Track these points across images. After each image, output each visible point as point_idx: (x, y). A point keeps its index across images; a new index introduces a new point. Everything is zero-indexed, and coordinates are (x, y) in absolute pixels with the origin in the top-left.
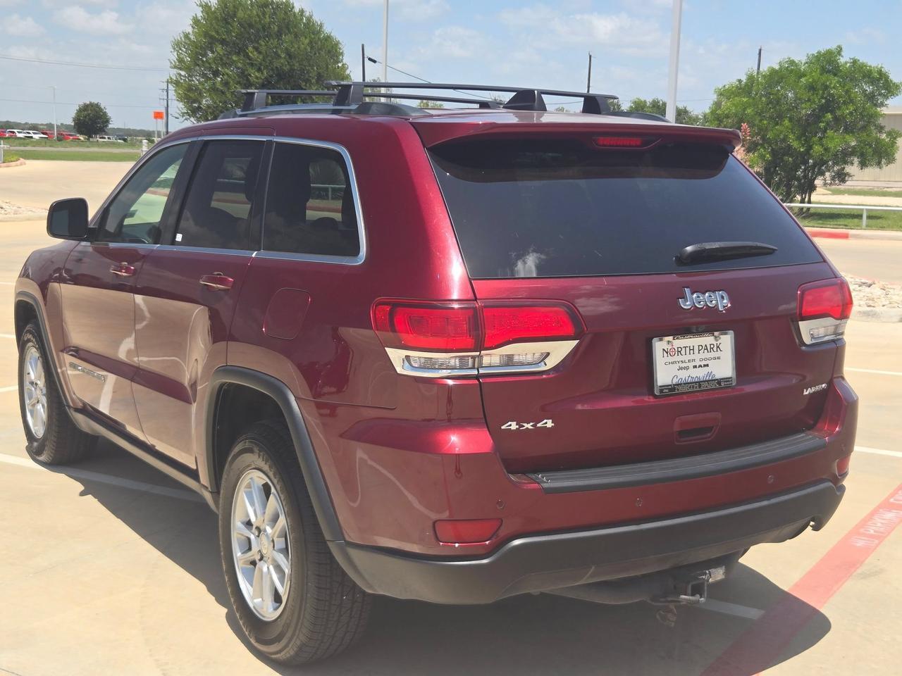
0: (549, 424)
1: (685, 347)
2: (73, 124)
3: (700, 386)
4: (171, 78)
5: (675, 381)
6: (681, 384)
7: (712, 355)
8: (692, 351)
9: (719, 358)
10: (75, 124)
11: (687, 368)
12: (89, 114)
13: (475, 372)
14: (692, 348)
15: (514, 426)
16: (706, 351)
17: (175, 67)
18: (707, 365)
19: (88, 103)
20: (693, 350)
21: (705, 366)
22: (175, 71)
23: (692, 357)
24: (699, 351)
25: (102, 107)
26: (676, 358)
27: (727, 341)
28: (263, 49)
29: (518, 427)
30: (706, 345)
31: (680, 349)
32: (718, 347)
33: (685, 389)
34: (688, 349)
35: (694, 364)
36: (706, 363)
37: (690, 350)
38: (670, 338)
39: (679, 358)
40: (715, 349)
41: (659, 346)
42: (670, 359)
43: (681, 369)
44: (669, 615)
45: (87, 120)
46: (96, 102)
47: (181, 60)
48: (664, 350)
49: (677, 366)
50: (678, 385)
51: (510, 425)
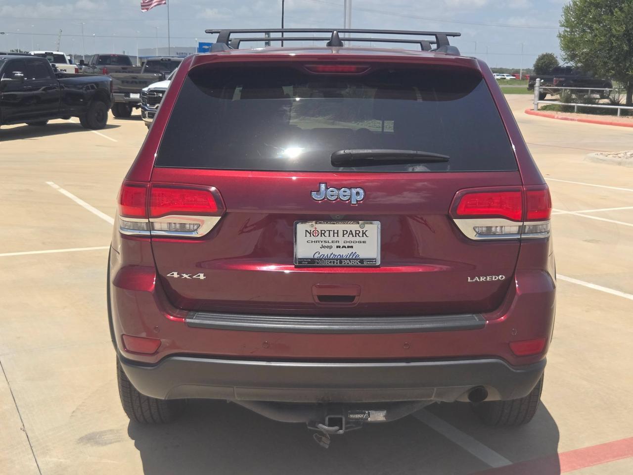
0: (202, 277)
1: (329, 231)
2: (533, 69)
3: (341, 262)
4: (560, 34)
5: (317, 256)
6: (321, 259)
7: (358, 239)
8: (336, 235)
9: (364, 242)
10: (536, 69)
11: (331, 247)
12: (545, 62)
13: (148, 233)
14: (336, 232)
15: (176, 275)
16: (351, 236)
17: (562, 26)
18: (352, 247)
19: (545, 54)
20: (338, 233)
21: (348, 247)
22: (563, 29)
23: (336, 238)
24: (344, 234)
25: (555, 56)
26: (319, 238)
27: (373, 230)
28: (626, 9)
29: (179, 276)
30: (351, 231)
31: (323, 232)
32: (363, 233)
33: (327, 263)
34: (332, 233)
35: (338, 245)
36: (350, 245)
37: (334, 233)
38: (314, 223)
39: (323, 239)
40: (361, 234)
41: (301, 228)
42: (313, 239)
43: (323, 247)
44: (323, 438)
45: (543, 66)
46: (550, 53)
47: (567, 21)
48: (306, 231)
49: (320, 245)
50: (318, 259)
51: (173, 274)
